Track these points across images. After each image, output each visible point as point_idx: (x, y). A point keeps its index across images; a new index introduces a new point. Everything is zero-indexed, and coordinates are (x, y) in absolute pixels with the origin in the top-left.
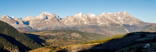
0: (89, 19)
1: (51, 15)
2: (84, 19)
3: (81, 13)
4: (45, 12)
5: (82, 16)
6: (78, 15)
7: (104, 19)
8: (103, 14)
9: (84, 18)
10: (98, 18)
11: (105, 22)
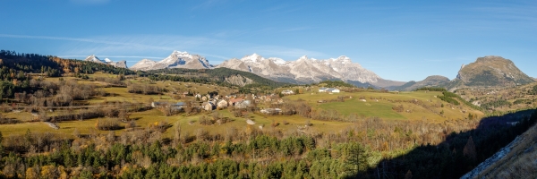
0: (272, 65)
1: (191, 57)
2: (261, 66)
3: (255, 55)
4: (179, 52)
5: (258, 61)
6: (248, 58)
7: (306, 67)
8: (304, 57)
9: (263, 63)
10: (291, 65)
11: (309, 73)
